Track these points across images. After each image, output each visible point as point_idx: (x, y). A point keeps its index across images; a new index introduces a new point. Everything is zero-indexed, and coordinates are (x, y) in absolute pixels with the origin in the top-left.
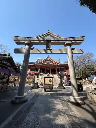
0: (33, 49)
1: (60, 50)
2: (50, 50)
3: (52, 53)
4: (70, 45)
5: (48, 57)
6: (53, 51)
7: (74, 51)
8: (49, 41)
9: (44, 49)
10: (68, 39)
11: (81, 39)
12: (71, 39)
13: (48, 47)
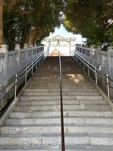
0: (51, 44)
1: (64, 44)
2: (59, 44)
3: (60, 46)
4: (69, 42)
5: (56, 49)
6: (60, 45)
7: (71, 45)
8: (59, 40)
9: (56, 44)
10: (68, 39)
11: (75, 39)
12: (70, 39)
13: (58, 43)
